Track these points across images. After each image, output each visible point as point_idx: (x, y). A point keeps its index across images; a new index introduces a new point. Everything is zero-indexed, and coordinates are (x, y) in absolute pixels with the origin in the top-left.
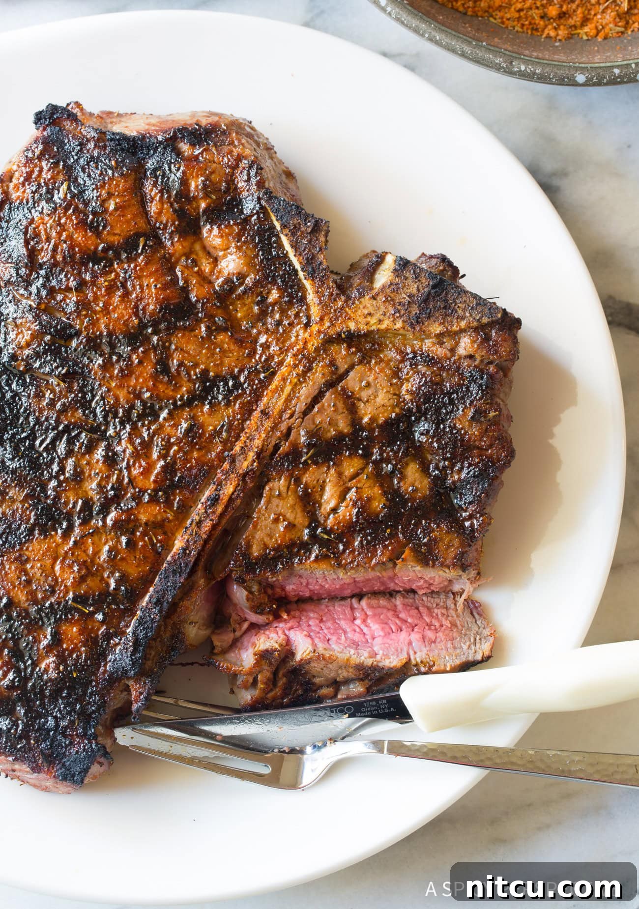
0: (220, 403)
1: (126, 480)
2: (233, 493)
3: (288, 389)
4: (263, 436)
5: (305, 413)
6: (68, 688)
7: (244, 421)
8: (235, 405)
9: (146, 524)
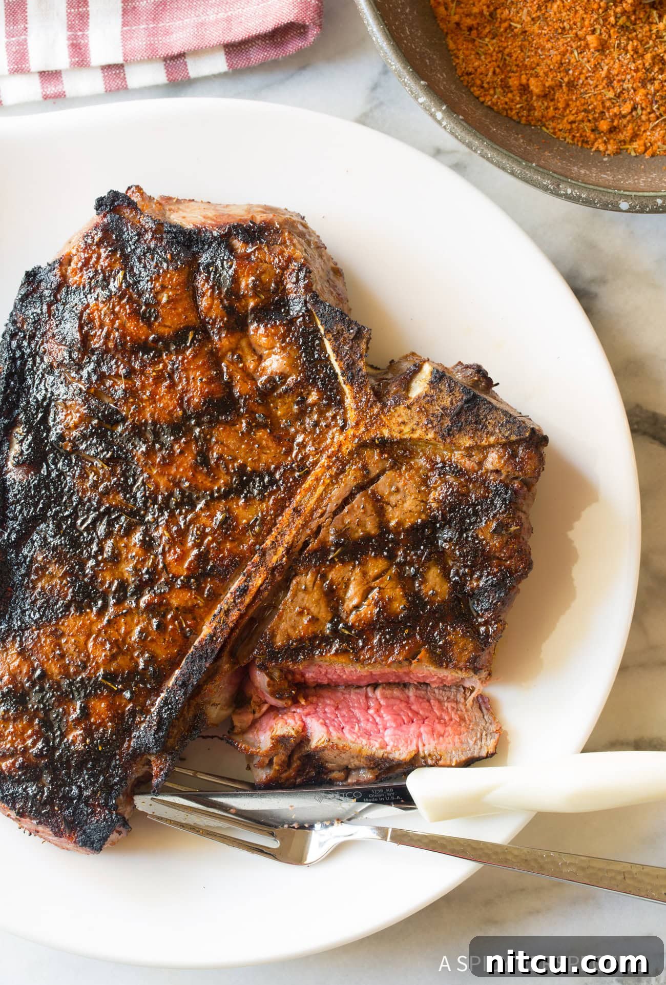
0: (255, 498)
1: (161, 565)
2: (261, 585)
3: (320, 489)
4: (294, 532)
5: (335, 513)
6: (93, 760)
7: (277, 516)
8: (269, 501)
9: (177, 608)
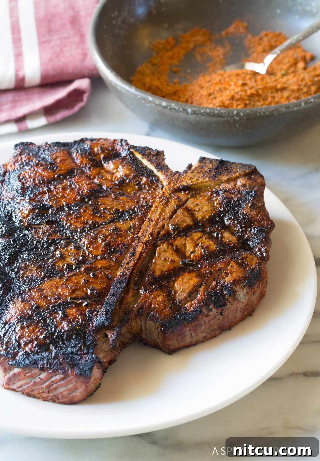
0: (127, 220)
1: (87, 253)
2: (142, 251)
3: (159, 210)
4: (152, 228)
5: (171, 217)
6: (75, 334)
7: (141, 225)
8: (135, 220)
9: (101, 268)
